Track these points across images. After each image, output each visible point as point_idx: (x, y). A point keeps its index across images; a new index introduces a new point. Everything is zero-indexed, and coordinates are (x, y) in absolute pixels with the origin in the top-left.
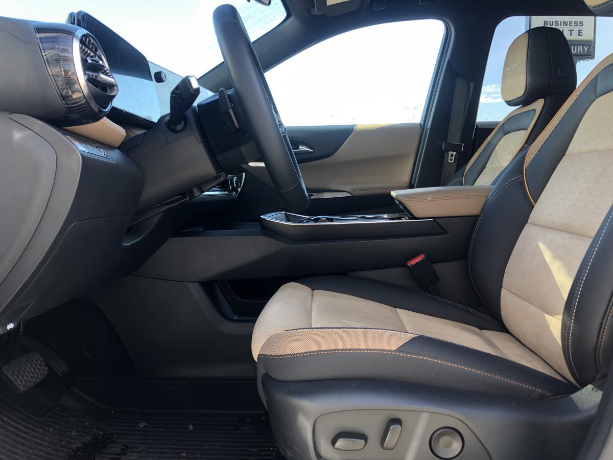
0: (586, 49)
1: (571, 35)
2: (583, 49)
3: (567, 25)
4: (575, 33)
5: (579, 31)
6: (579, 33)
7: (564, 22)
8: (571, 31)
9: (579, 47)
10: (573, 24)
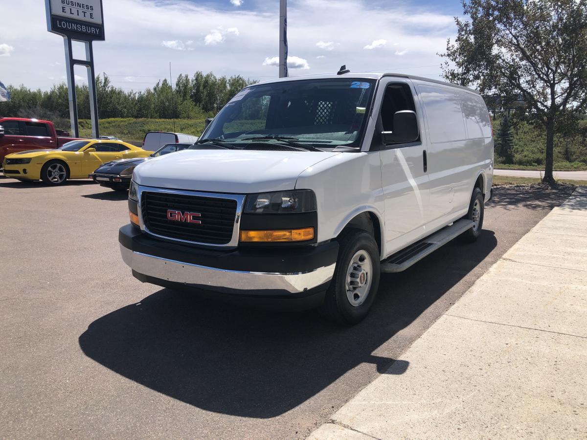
0: (98, 31)
1: (85, 16)
2: (95, 31)
3: (80, 7)
4: (88, 14)
5: (91, 14)
6: (91, 16)
7: (78, 3)
8: (84, 12)
9: (92, 28)
10: (85, 7)
